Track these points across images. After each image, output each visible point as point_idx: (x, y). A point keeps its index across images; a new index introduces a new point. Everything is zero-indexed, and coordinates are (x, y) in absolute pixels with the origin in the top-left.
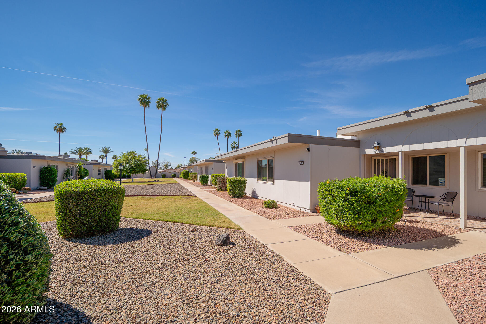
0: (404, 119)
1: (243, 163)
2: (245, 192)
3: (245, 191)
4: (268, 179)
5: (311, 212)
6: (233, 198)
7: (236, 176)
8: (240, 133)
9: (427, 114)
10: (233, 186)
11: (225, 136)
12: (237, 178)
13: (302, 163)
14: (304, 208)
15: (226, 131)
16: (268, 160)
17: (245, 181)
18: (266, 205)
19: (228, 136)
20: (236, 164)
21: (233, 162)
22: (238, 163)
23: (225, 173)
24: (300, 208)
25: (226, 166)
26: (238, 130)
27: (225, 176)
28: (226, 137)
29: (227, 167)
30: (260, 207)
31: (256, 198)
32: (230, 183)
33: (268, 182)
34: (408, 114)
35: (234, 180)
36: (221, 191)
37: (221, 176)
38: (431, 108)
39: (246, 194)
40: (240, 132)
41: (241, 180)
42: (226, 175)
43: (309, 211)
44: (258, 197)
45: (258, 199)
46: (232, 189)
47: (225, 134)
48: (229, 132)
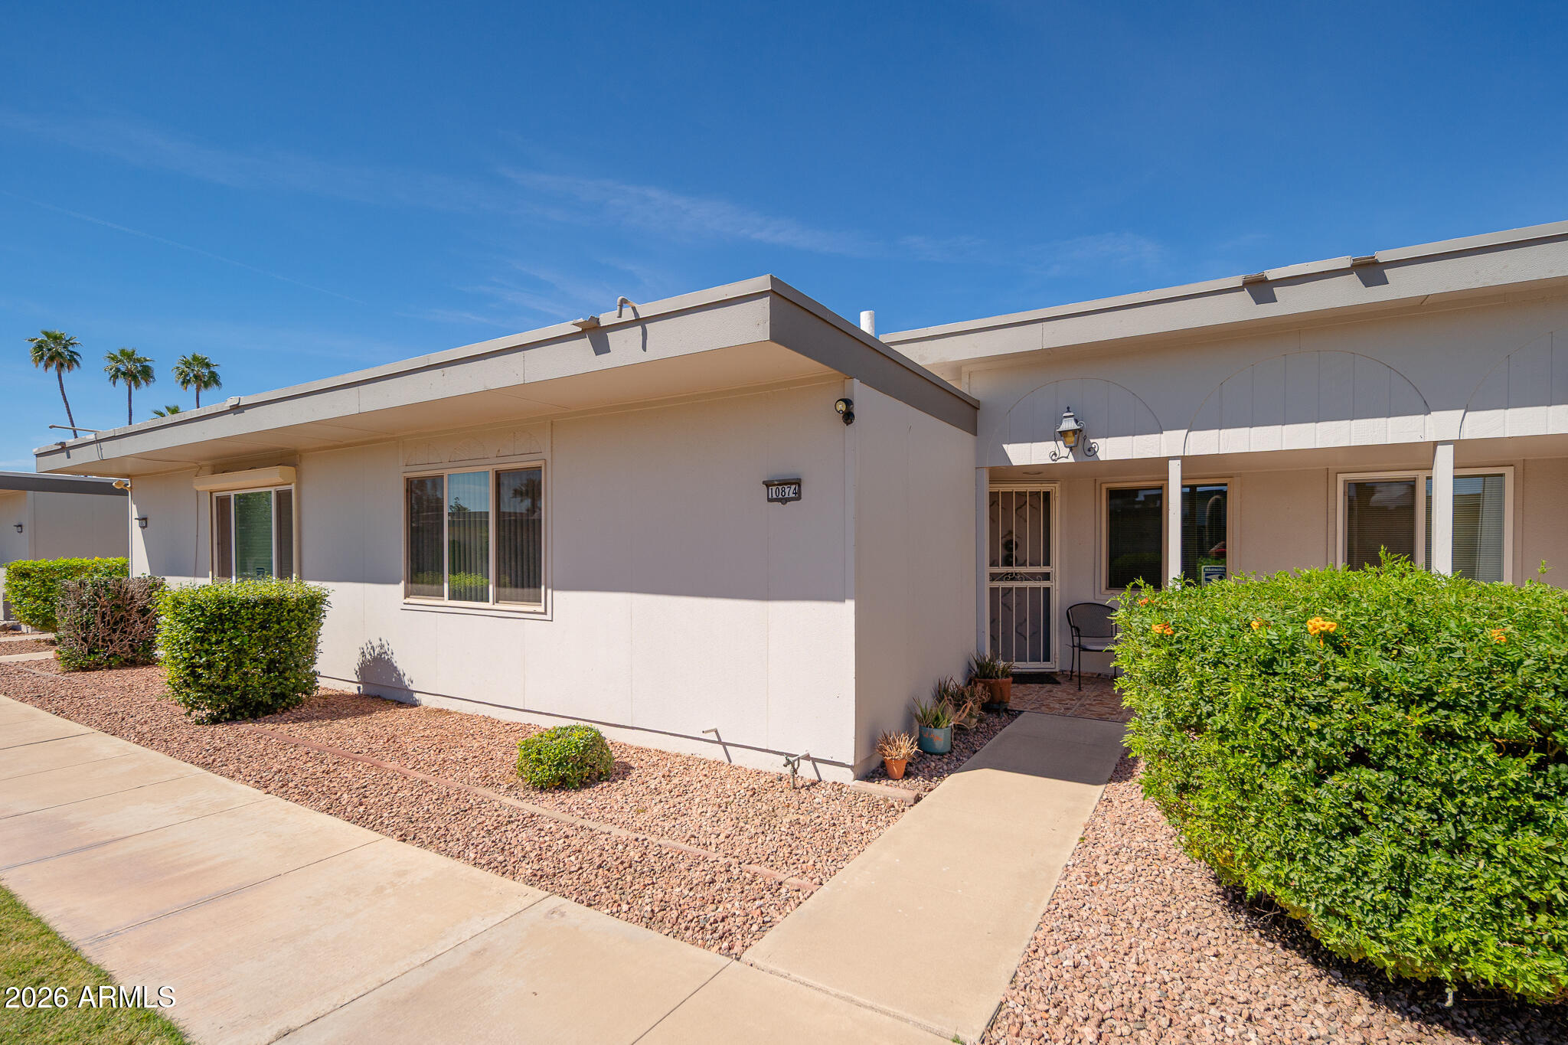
0: (1241, 309)
1: (284, 498)
2: (315, 674)
3: (316, 668)
4: (498, 584)
5: (857, 778)
6: (215, 721)
7: (224, 572)
8: (205, 371)
9: (1349, 293)
10: (218, 643)
11: (115, 377)
12: (238, 588)
13: (790, 491)
14: (807, 757)
15: (117, 353)
16: (498, 475)
17: (313, 607)
18: (544, 773)
19: (135, 377)
20: (223, 503)
21: (199, 488)
22: (239, 498)
23: (125, 550)
24: (791, 761)
25: (135, 515)
26: (195, 358)
27: (124, 570)
28: (121, 382)
29: (144, 521)
30: (487, 781)
31: (400, 704)
32: (188, 621)
33: (497, 606)
34: (1260, 289)
35: (221, 603)
36: (97, 667)
37: (96, 571)
38: (1370, 271)
39: (322, 682)
40: (208, 365)
41: (282, 601)
42: (140, 566)
43: (847, 777)
44: (417, 696)
45: (414, 704)
46: (209, 666)
47: (113, 364)
48: (139, 360)
